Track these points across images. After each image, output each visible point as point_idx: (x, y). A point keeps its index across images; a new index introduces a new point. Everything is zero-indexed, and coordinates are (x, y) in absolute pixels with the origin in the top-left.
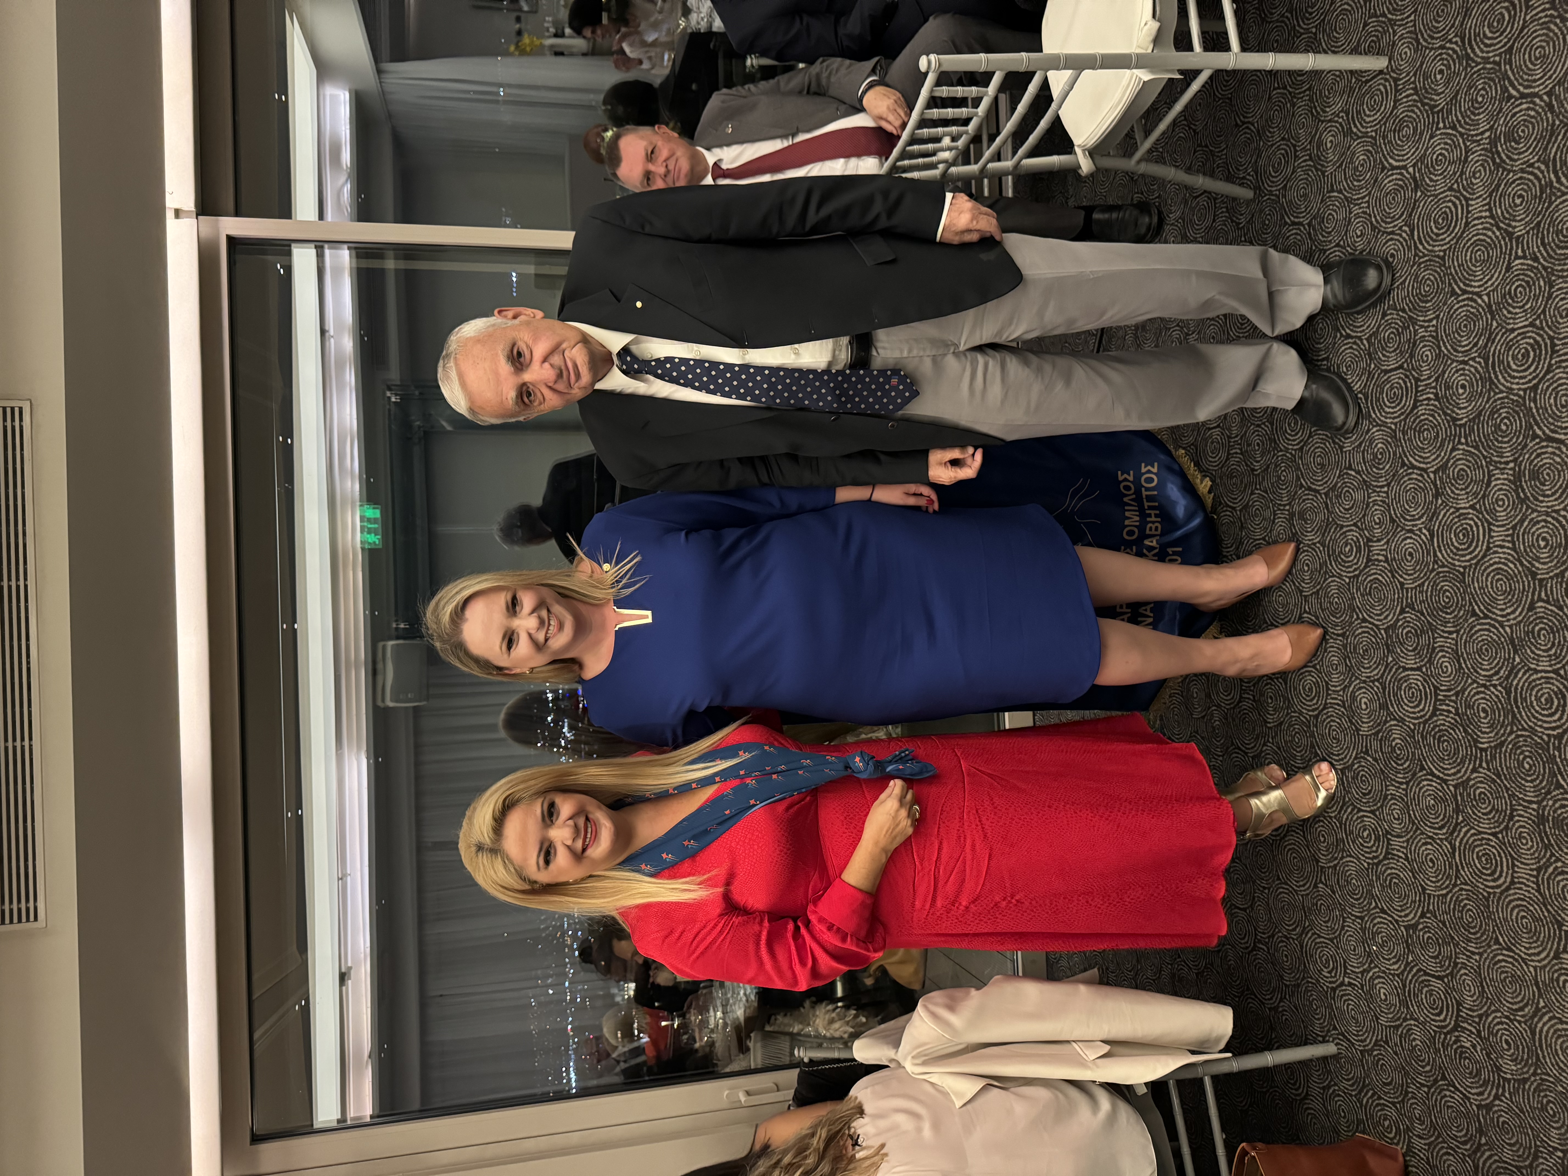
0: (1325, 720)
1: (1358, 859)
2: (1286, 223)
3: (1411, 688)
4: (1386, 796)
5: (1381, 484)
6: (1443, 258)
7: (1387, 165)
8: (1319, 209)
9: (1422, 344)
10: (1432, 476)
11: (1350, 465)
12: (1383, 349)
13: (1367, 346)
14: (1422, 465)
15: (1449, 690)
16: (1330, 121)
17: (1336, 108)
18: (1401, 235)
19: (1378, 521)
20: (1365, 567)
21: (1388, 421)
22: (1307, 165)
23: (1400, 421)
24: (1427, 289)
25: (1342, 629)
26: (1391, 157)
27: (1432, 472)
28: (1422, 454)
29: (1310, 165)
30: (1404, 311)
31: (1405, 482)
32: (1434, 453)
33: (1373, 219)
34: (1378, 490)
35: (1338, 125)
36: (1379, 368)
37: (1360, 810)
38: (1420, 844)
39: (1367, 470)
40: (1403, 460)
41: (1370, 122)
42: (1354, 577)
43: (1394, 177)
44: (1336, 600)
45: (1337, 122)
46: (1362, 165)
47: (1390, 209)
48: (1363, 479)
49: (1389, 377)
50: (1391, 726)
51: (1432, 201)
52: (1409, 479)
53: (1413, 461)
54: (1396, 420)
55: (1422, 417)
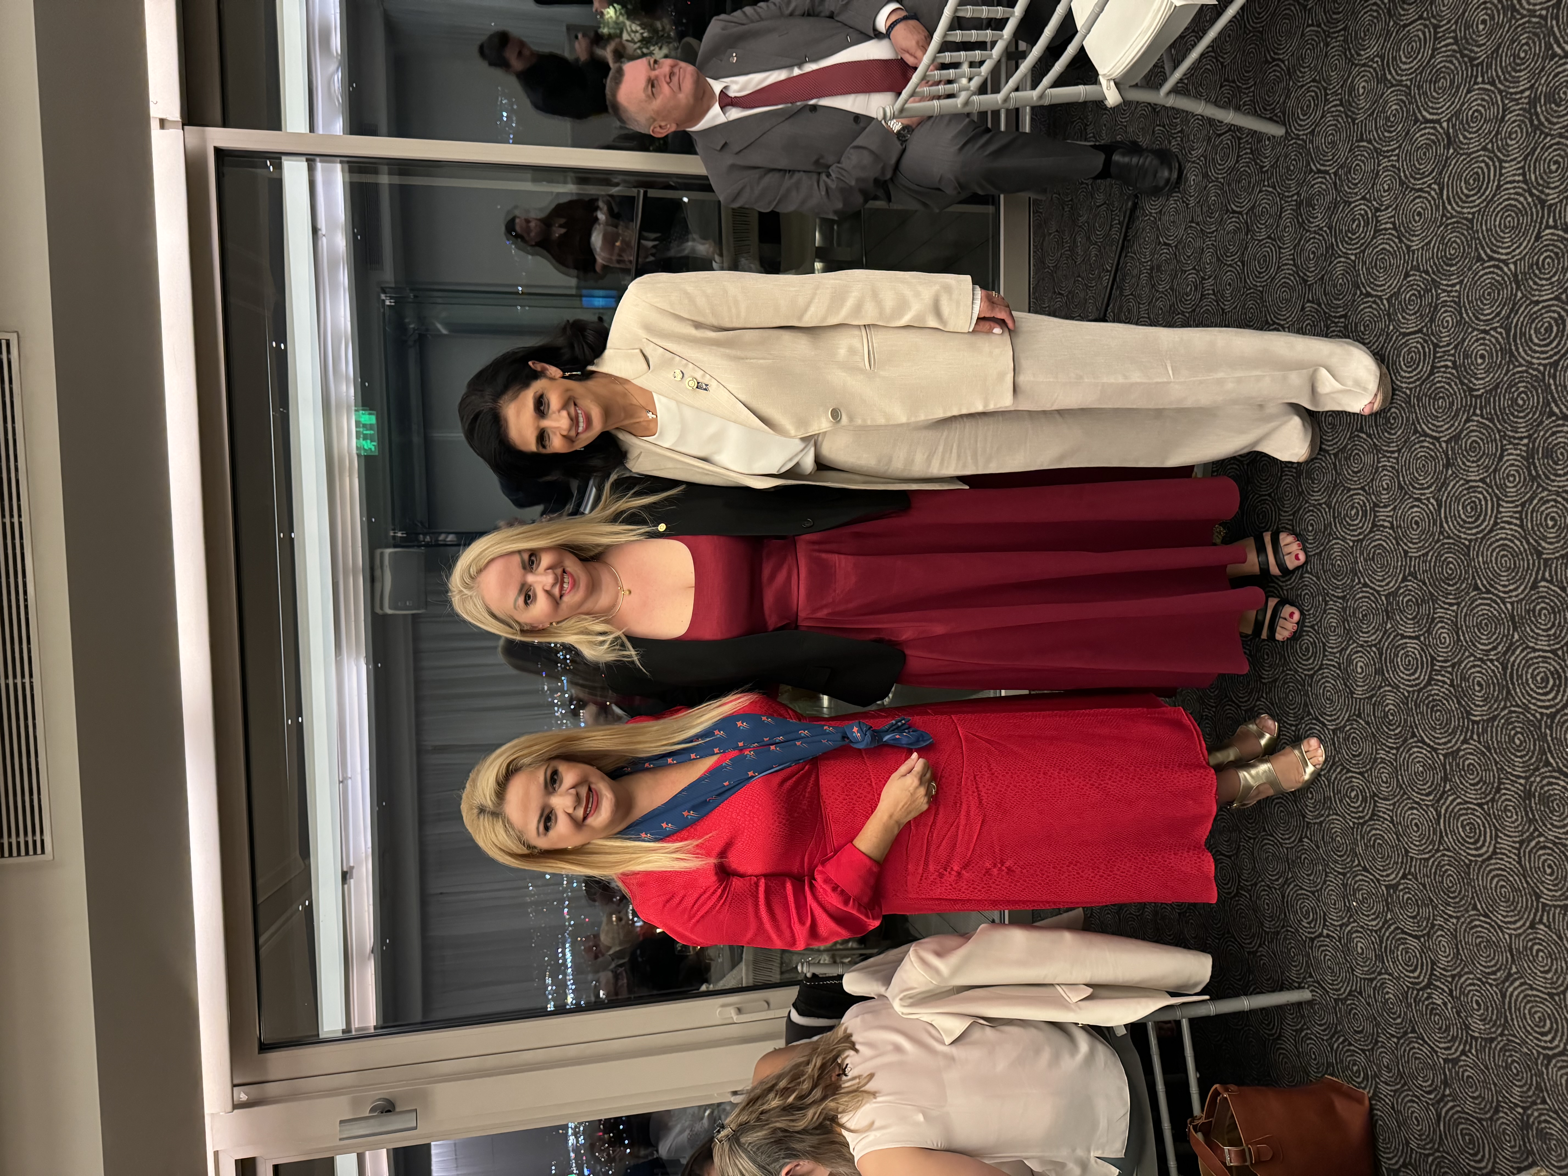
0: (1320, 680)
1: (1344, 818)
2: (1311, 170)
3: (1408, 656)
4: (1376, 759)
5: (1391, 449)
6: (1471, 221)
7: (1421, 118)
8: (1347, 159)
9: (1443, 310)
10: (1444, 445)
11: (1362, 427)
12: (1403, 310)
13: (1387, 306)
14: (1434, 434)
15: (1445, 661)
16: (1364, 65)
17: (1371, 52)
18: (1429, 194)
19: (1386, 486)
20: (1370, 532)
21: (1404, 385)
22: (1337, 111)
23: (1416, 387)
24: (1453, 252)
25: (1343, 592)
26: (1425, 110)
27: (1444, 441)
28: (1435, 422)
29: (1340, 111)
30: (1427, 273)
31: (1416, 449)
32: (1448, 423)
33: (1402, 174)
34: (1389, 455)
35: (1372, 71)
36: (1397, 330)
37: (1348, 771)
38: (1406, 808)
39: (1378, 433)
40: (1416, 427)
41: (1405, 70)
42: (1358, 541)
43: (1427, 131)
44: (1339, 562)
45: (1371, 67)
46: (1394, 115)
47: (1420, 164)
48: (1374, 443)
49: (1407, 341)
50: (1385, 691)
51: (1464, 159)
52: (1421, 447)
53: (1426, 429)
54: (1411, 386)
55: (1438, 385)
